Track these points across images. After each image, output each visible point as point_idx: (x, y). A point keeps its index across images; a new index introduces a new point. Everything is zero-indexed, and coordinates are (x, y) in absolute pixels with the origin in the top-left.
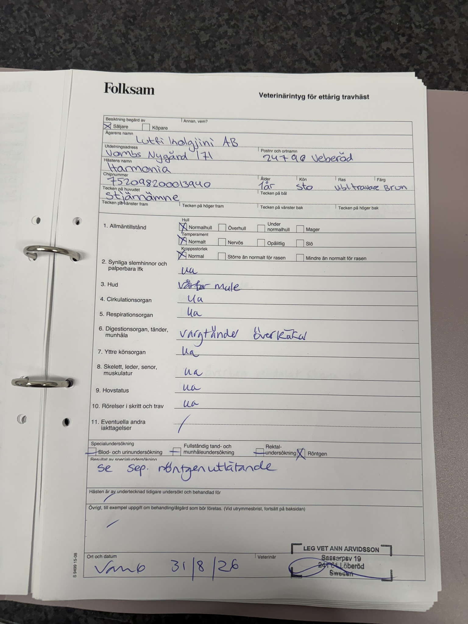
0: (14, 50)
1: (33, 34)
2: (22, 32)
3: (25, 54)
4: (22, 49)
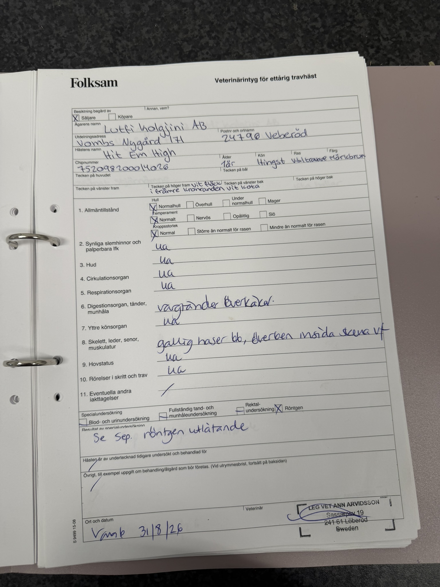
0: (8, 58)
1: (27, 44)
2: (16, 43)
3: (19, 62)
4: (17, 58)
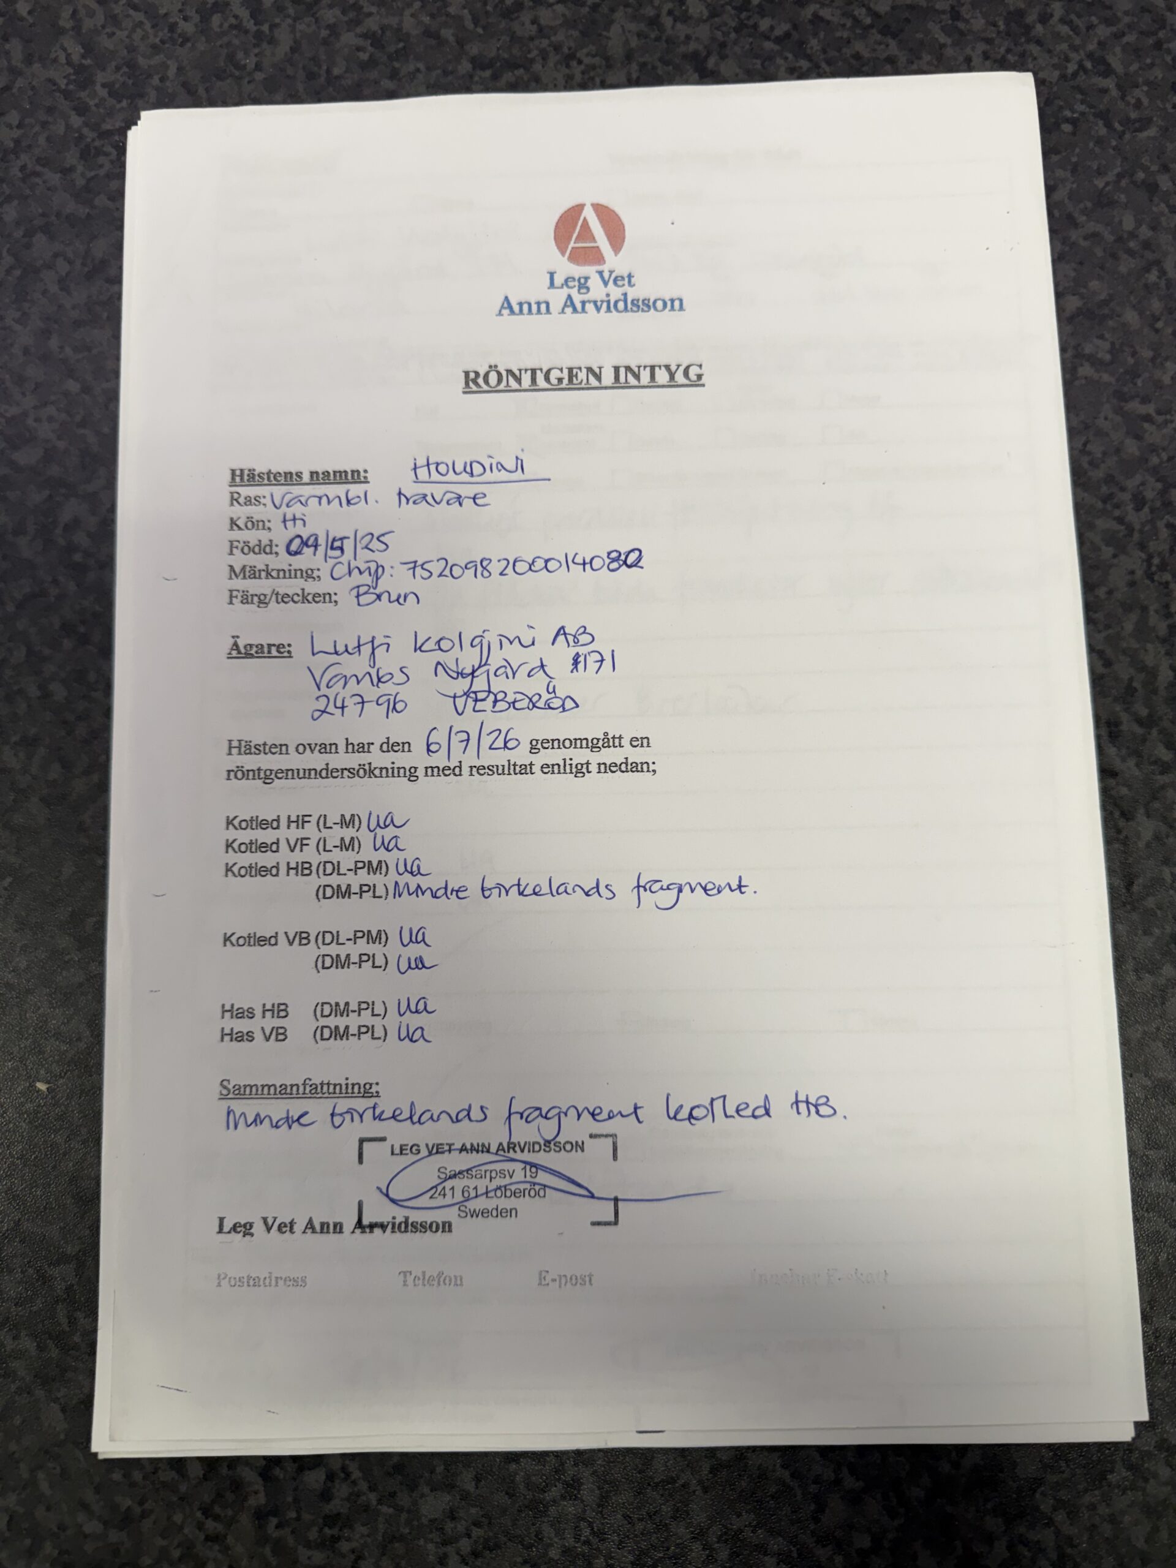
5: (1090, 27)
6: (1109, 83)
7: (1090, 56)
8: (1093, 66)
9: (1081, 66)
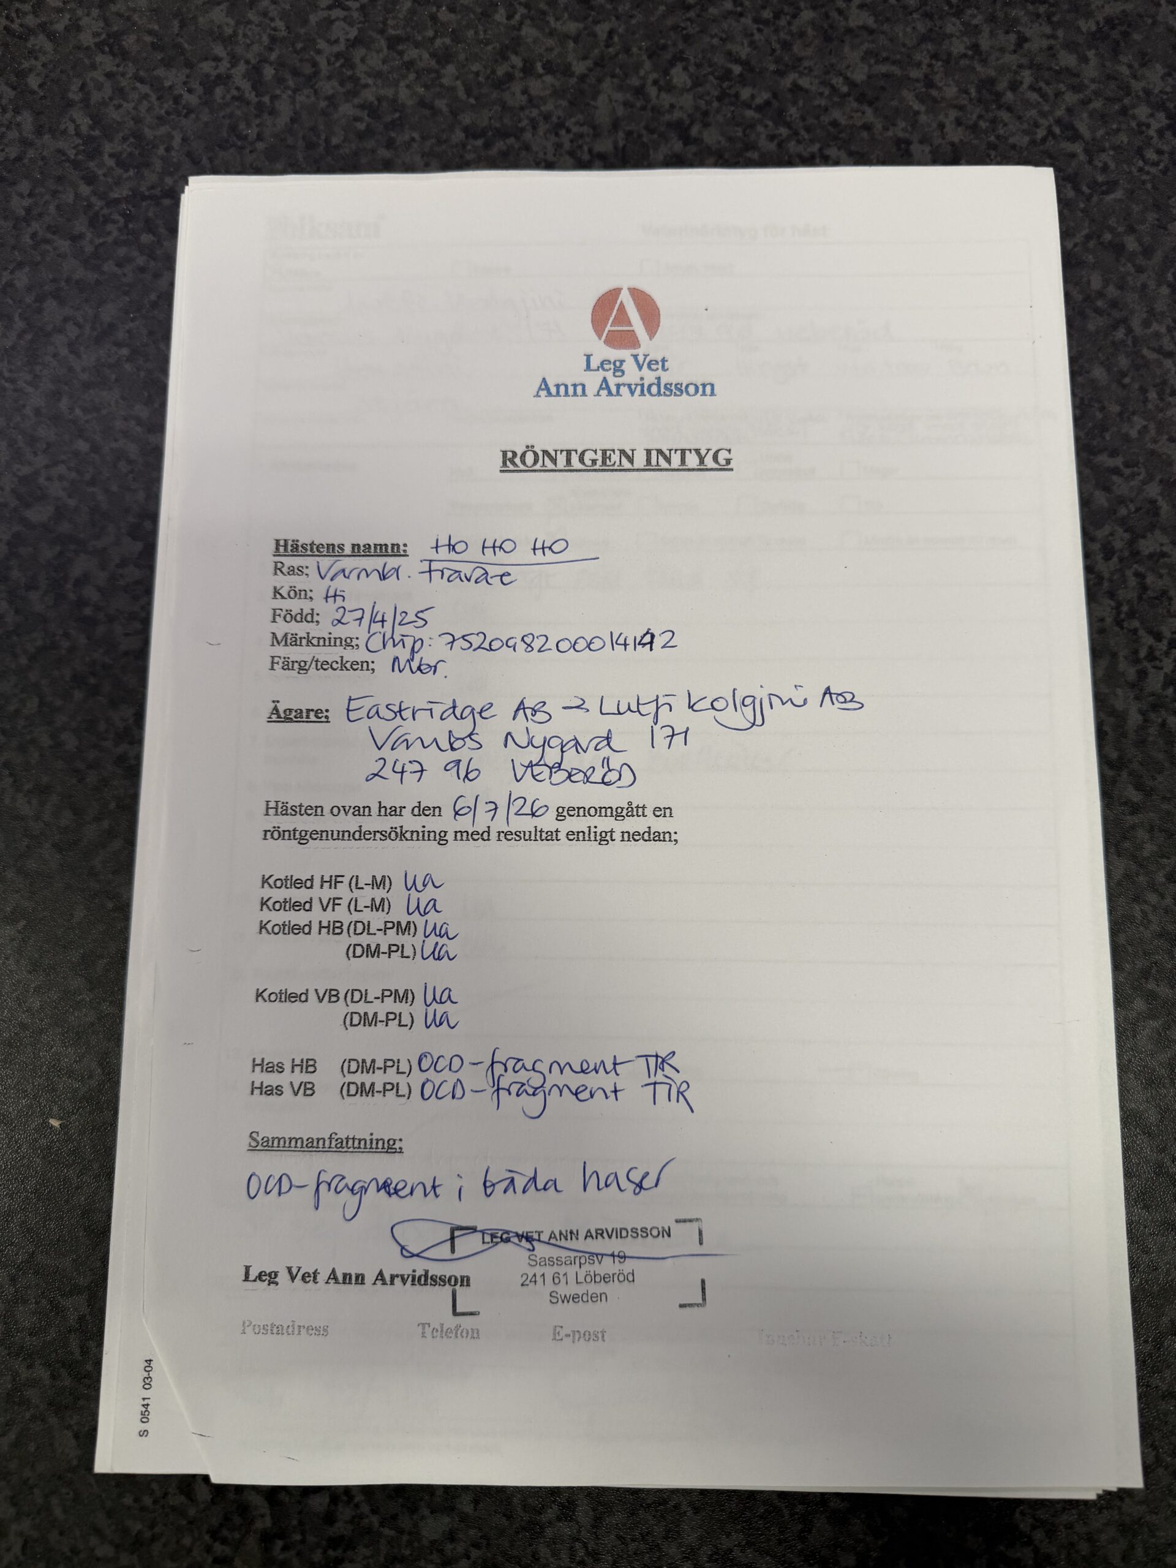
5: (1058, 94)
6: (1077, 148)
7: (1058, 122)
8: (1061, 131)
9: (1050, 132)
